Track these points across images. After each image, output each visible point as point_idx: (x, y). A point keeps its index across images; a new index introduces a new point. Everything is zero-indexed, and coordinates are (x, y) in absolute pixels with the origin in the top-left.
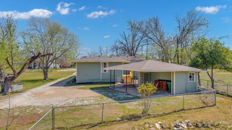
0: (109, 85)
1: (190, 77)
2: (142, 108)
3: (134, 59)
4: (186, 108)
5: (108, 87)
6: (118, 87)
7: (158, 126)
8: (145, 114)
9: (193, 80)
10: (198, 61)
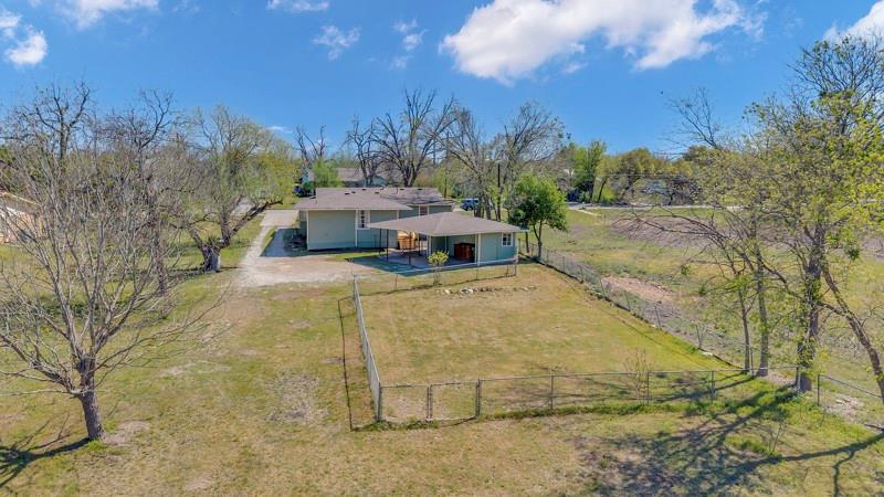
0: (377, 254)
1: (505, 239)
2: (433, 280)
3: (416, 196)
4: (480, 278)
5: (375, 257)
6: (393, 257)
7: (447, 291)
8: (437, 284)
9: (509, 244)
10: (519, 215)
